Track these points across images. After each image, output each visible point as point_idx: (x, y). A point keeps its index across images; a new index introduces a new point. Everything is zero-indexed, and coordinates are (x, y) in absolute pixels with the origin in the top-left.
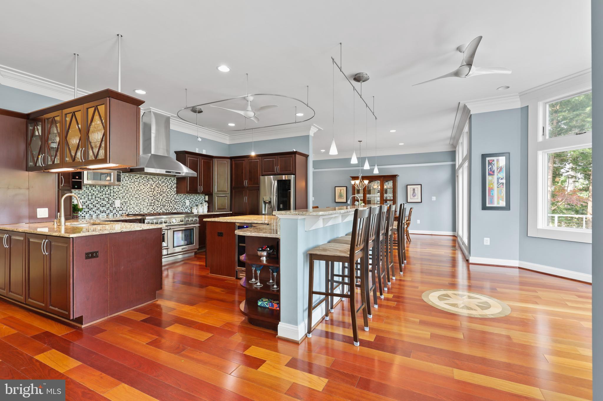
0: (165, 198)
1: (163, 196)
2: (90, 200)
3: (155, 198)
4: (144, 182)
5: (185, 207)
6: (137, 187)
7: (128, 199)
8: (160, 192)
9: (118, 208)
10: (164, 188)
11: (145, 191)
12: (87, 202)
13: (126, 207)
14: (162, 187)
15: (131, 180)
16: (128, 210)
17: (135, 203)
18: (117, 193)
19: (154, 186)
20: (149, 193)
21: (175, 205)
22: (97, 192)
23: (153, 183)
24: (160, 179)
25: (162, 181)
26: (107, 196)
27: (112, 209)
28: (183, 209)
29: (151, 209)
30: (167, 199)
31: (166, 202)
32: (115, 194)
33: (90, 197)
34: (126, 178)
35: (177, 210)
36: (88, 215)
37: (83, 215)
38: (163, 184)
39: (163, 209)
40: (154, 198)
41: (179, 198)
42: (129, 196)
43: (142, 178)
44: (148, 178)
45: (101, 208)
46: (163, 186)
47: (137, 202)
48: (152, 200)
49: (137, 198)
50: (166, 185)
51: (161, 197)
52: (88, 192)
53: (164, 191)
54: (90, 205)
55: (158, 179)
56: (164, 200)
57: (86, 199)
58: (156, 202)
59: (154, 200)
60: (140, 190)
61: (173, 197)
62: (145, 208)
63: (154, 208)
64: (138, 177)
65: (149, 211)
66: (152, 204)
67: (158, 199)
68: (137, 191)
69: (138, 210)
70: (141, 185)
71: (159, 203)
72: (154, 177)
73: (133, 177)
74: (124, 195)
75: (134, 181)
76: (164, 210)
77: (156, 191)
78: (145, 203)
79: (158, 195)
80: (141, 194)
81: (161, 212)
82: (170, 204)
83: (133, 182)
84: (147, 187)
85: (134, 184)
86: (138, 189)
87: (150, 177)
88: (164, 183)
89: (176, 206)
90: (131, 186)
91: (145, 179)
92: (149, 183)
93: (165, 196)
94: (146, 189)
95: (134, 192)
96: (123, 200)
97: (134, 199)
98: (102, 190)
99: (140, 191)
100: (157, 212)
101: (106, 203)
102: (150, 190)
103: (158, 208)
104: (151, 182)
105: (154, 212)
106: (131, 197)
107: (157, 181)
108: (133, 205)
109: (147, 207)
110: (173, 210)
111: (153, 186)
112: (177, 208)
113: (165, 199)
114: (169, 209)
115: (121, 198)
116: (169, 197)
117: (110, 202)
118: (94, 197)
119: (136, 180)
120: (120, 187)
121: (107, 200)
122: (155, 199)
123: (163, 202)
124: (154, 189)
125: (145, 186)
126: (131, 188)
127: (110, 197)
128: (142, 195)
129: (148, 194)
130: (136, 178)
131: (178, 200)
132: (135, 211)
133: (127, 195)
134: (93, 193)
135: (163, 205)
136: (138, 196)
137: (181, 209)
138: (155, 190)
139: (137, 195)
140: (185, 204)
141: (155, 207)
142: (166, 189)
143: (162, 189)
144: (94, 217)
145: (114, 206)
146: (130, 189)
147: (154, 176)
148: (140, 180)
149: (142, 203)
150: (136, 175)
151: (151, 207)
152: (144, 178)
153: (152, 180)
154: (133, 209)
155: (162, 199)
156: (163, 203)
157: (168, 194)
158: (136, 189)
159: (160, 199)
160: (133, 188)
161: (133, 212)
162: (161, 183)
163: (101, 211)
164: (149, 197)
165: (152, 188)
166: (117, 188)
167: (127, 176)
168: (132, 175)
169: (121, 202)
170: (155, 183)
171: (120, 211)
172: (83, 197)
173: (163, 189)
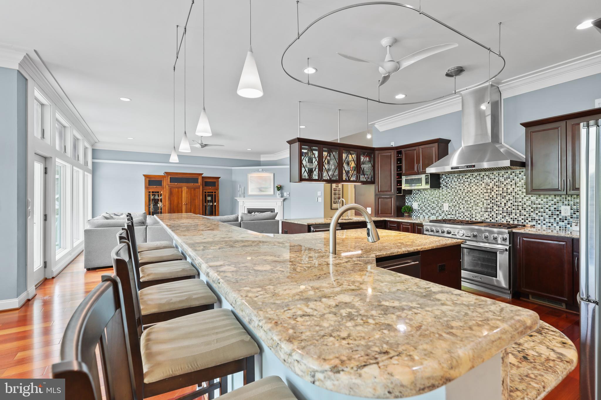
0: (511, 202)
1: (507, 198)
2: (423, 203)
3: (493, 201)
4: (476, 181)
5: (558, 219)
6: (467, 188)
7: (457, 202)
8: (501, 192)
9: (447, 211)
10: (509, 187)
11: (478, 193)
12: (421, 204)
13: (454, 211)
14: (505, 185)
15: (461, 180)
16: (457, 215)
17: (466, 207)
18: (445, 196)
19: (491, 185)
20: (483, 194)
21: (532, 214)
22: (429, 196)
23: (489, 181)
24: (501, 175)
25: (505, 176)
26: (437, 199)
27: (441, 212)
28: (552, 221)
29: (487, 217)
30: (516, 204)
31: (514, 207)
32: (444, 197)
33: (423, 200)
34: (454, 179)
35: (537, 222)
36: (422, 216)
37: (418, 216)
38: (507, 182)
39: (507, 218)
40: (491, 201)
41: (542, 202)
42: (457, 199)
43: (474, 176)
44: (481, 176)
45: (431, 210)
46: (507, 183)
47: (467, 206)
48: (489, 205)
49: (467, 201)
50: (514, 182)
51: (503, 200)
52: (422, 196)
53: (509, 191)
54: (423, 207)
55: (499, 175)
56: (509, 204)
57: (421, 201)
58: (495, 207)
59: (491, 205)
60: (471, 191)
61: (527, 200)
62: (477, 214)
63: (491, 215)
64: (469, 176)
65: (483, 218)
66: (489, 210)
67: (499, 203)
68: (467, 193)
69: (469, 216)
70: (472, 186)
71: (501, 209)
72: (491, 174)
73: (462, 177)
74: (453, 197)
75: (464, 182)
76: (509, 220)
77: (495, 192)
78: (477, 208)
79: (499, 198)
80: (472, 196)
81: (503, 221)
82: (520, 211)
83: (462, 183)
84: (481, 188)
85: (464, 185)
86: (469, 191)
87: (485, 174)
88: (509, 180)
89: (535, 216)
90: (461, 188)
91: (478, 178)
92: (483, 182)
93: (511, 198)
94: (480, 189)
95: (464, 194)
96: (451, 204)
97: (464, 202)
98: (433, 193)
99: (471, 193)
100: (496, 221)
101: (435, 206)
102: (485, 191)
103: (499, 216)
104: (487, 180)
105: (491, 220)
106: (461, 200)
107: (497, 179)
108: (462, 209)
109: (481, 213)
110: (527, 221)
111: (489, 186)
112: (537, 218)
113: (511, 204)
114: (520, 219)
115: (450, 201)
116: (521, 200)
117: (439, 205)
118: (426, 200)
119: (466, 180)
120: (448, 190)
121: (437, 203)
122: (493, 203)
123: (507, 207)
124: (491, 189)
125: (478, 186)
126: (461, 189)
127: (439, 200)
128: (474, 198)
129: (482, 196)
130: (466, 178)
131: (539, 206)
132: (465, 217)
133: (456, 197)
134: (426, 196)
135: (507, 213)
136: (469, 199)
137: (547, 220)
138: (493, 191)
139: (467, 198)
140: (558, 213)
141: (493, 213)
142: (513, 189)
143: (505, 189)
144: (426, 218)
145: (442, 210)
146: (459, 191)
147: (492, 172)
148: (471, 180)
149: (474, 208)
150: (466, 174)
151: (487, 213)
152: (476, 176)
153: (489, 177)
154: (462, 214)
155: (505, 203)
156: (507, 209)
157: (518, 196)
158: (466, 191)
159: (501, 203)
160: (462, 190)
161: (462, 217)
162: (503, 180)
163: (431, 213)
164: (483, 200)
165: (489, 187)
166: (445, 191)
167: (456, 177)
168: (461, 175)
169: (450, 205)
170: (493, 180)
171: (448, 214)
172: (418, 200)
173: (507, 189)
